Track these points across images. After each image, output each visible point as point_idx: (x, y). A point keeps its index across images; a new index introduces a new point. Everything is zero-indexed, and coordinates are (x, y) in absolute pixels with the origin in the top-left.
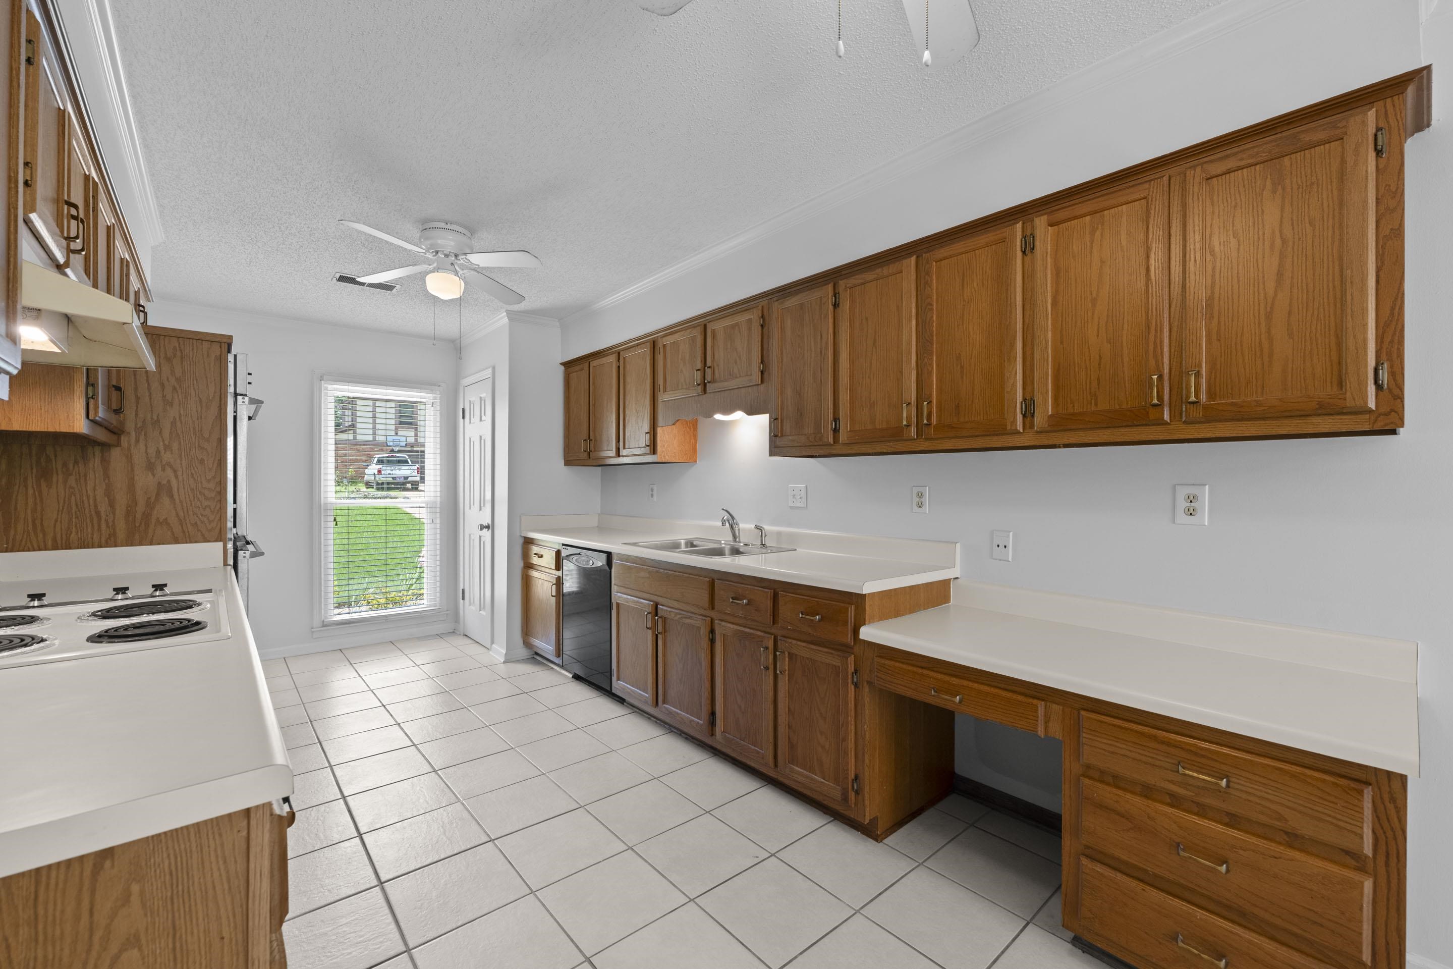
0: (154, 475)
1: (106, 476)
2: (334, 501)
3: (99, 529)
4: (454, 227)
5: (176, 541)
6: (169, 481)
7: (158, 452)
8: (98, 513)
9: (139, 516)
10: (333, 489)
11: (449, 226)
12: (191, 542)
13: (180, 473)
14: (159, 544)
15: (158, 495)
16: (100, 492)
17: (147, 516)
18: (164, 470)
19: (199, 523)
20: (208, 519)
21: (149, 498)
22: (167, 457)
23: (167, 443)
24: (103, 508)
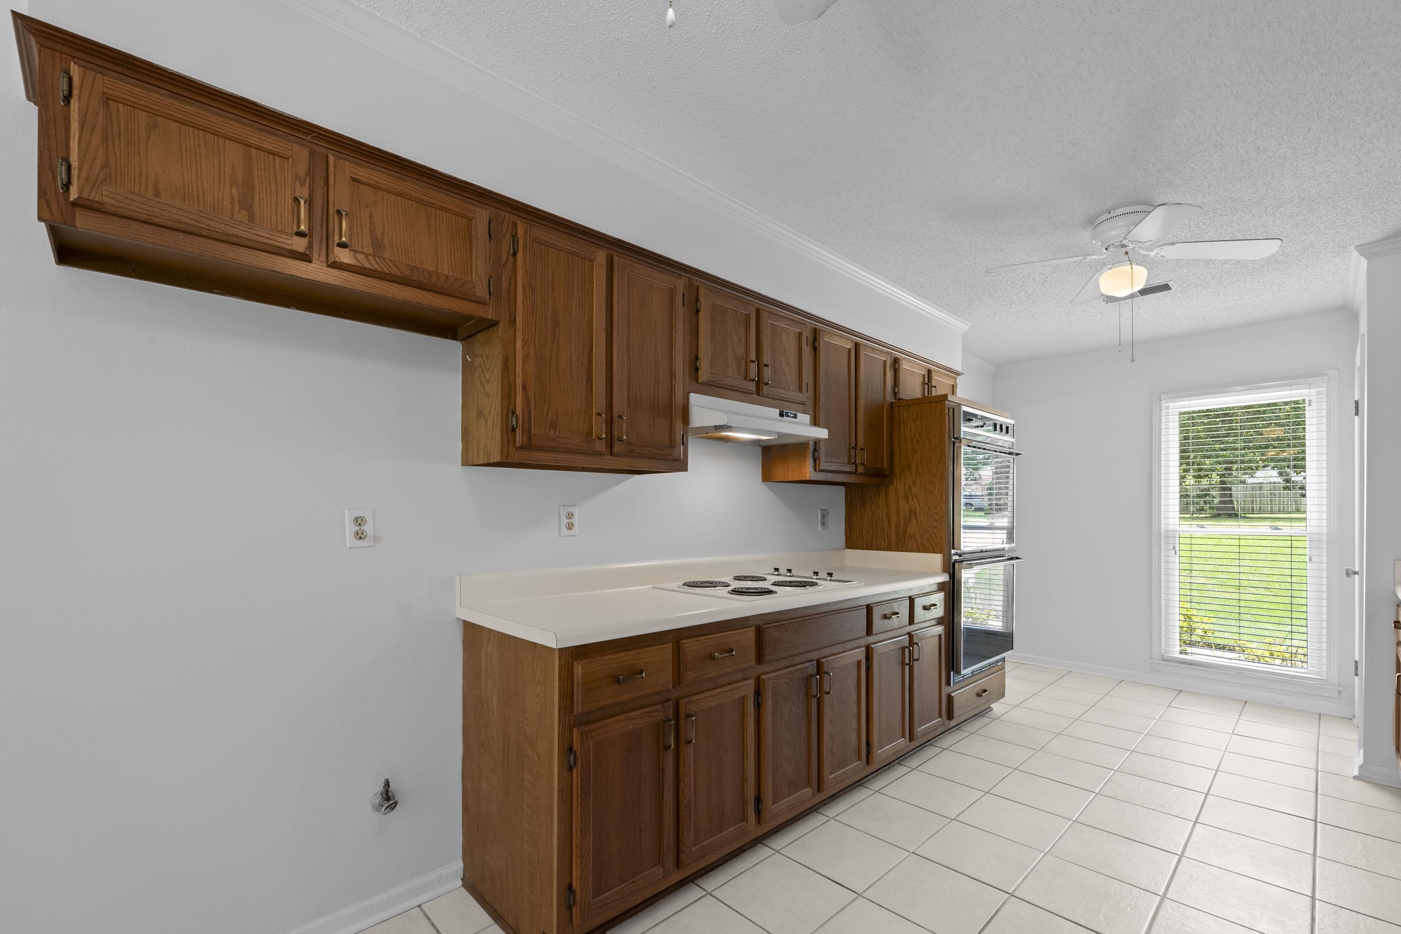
0: (908, 503)
1: (887, 505)
2: (1177, 528)
3: (884, 540)
4: (1119, 211)
5: (919, 551)
6: (915, 508)
7: (910, 487)
8: (883, 528)
9: (901, 532)
10: (1177, 515)
11: (1113, 214)
12: (926, 552)
13: (921, 502)
14: (910, 552)
15: (910, 518)
16: (884, 515)
17: (905, 531)
18: (912, 499)
19: (931, 539)
20: (935, 536)
21: (906, 519)
22: (915, 490)
23: (914, 480)
24: (886, 525)
